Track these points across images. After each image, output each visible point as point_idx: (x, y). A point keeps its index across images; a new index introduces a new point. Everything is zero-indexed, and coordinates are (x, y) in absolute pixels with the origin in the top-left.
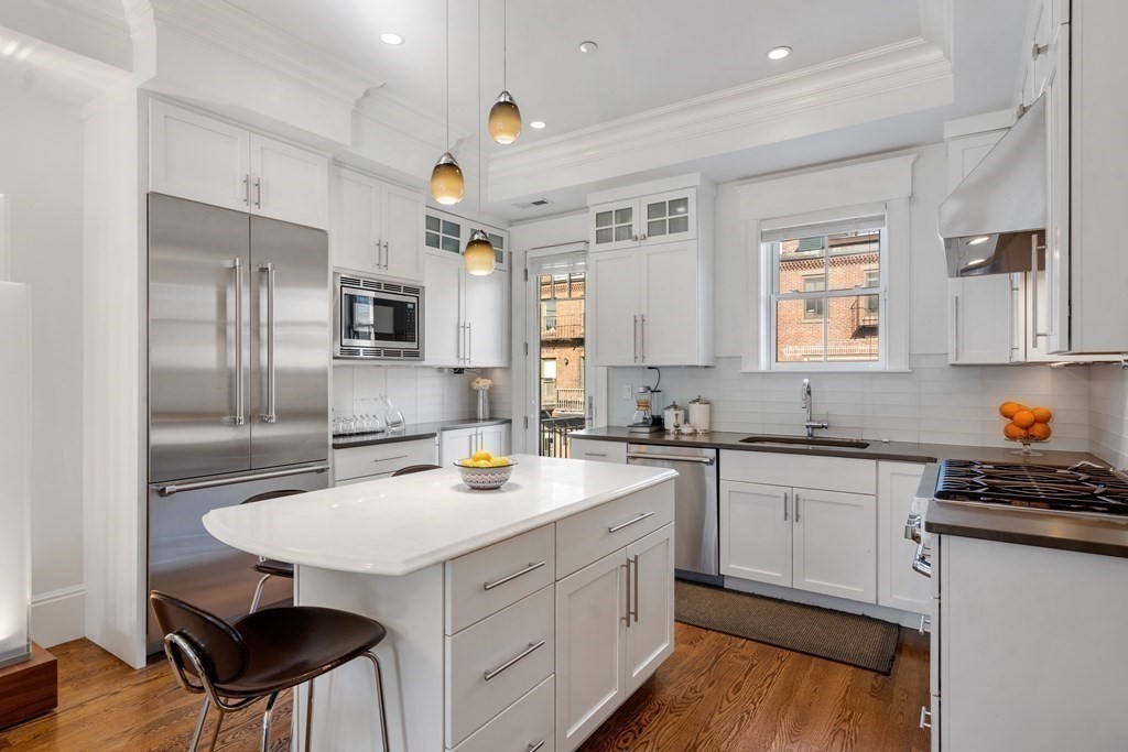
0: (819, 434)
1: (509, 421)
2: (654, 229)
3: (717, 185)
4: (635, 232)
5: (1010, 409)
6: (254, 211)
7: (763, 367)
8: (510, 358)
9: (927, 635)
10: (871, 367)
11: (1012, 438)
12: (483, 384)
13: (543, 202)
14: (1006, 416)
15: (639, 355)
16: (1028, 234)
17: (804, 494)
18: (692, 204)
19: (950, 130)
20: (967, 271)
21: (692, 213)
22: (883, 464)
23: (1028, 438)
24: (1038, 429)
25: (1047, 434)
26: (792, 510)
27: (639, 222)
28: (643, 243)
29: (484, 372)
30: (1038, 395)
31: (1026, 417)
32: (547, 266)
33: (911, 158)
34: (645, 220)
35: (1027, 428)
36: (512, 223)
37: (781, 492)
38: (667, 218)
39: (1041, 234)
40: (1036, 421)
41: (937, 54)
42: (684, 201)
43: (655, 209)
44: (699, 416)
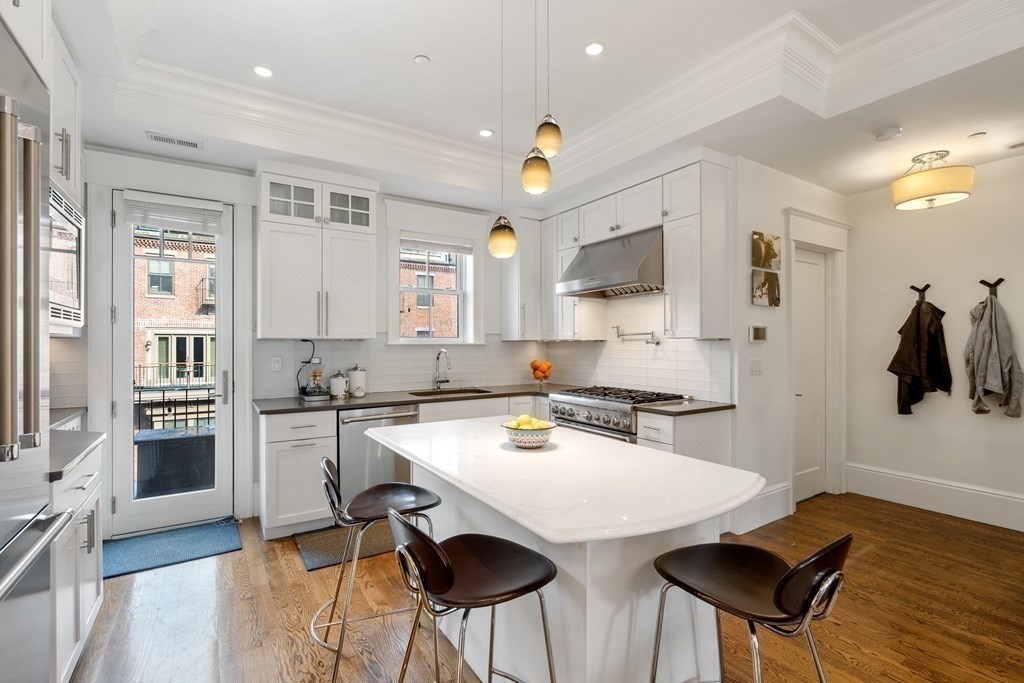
0: (444, 386)
2: (337, 216)
4: (317, 212)
5: (536, 364)
13: (195, 145)
14: (536, 367)
15: (322, 329)
18: (373, 206)
21: (373, 212)
22: (511, 398)
27: (322, 206)
28: (325, 226)
34: (328, 206)
38: (350, 210)
42: (366, 201)
43: (338, 199)
44: (359, 380)
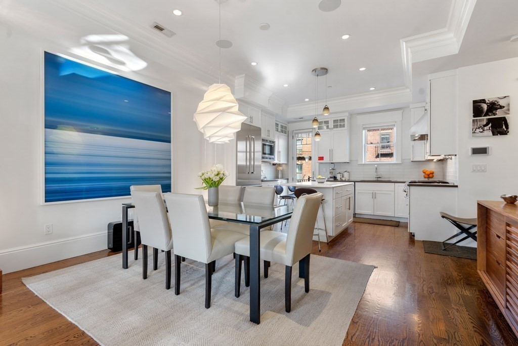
0: (379, 179)
1: (288, 179)
2: (336, 126)
3: (351, 115)
4: (330, 127)
5: (424, 171)
6: (251, 124)
7: (363, 163)
8: (288, 161)
9: (407, 223)
10: (392, 162)
11: (425, 178)
12: (281, 168)
14: (424, 173)
15: (331, 160)
16: (425, 135)
17: (377, 192)
18: (346, 121)
19: (411, 106)
20: (415, 140)
21: (346, 123)
22: (396, 184)
23: (429, 178)
24: (431, 175)
25: (433, 176)
26: (374, 196)
27: (331, 125)
28: (332, 130)
29: (280, 165)
30: (432, 167)
31: (428, 173)
32: (300, 135)
33: (402, 111)
34: (333, 124)
35: (428, 175)
36: (289, 123)
37: (371, 192)
38: (339, 124)
39: (427, 135)
40: (431, 173)
41: (408, 90)
42: (344, 120)
43: (335, 121)
44: (346, 175)
